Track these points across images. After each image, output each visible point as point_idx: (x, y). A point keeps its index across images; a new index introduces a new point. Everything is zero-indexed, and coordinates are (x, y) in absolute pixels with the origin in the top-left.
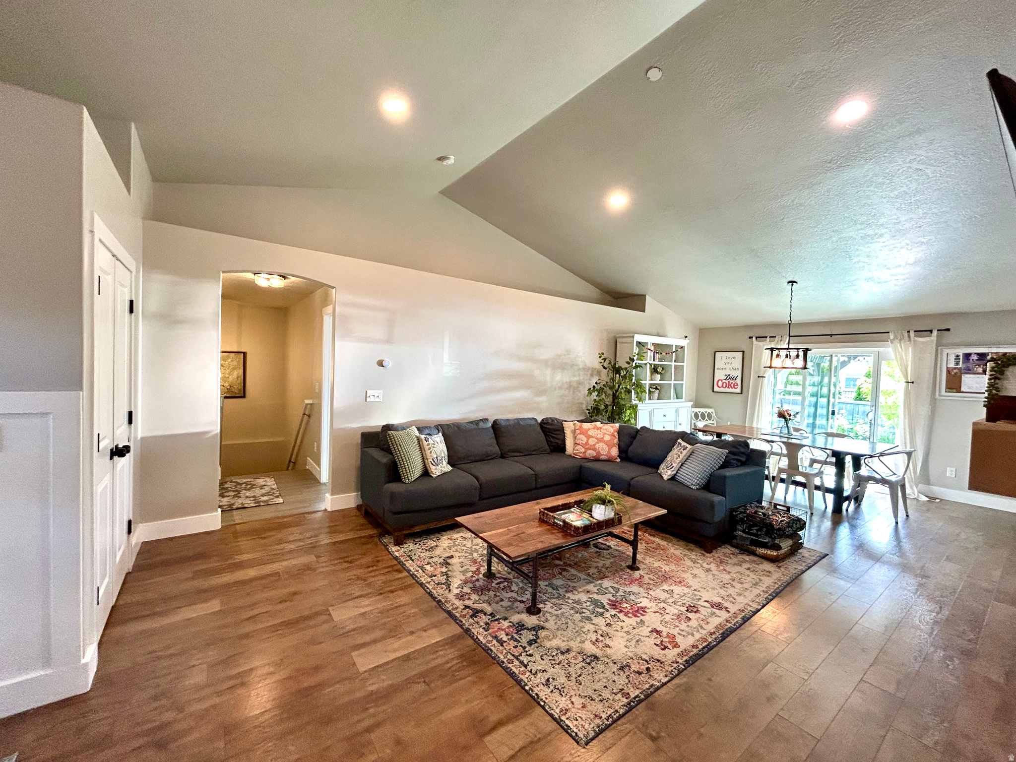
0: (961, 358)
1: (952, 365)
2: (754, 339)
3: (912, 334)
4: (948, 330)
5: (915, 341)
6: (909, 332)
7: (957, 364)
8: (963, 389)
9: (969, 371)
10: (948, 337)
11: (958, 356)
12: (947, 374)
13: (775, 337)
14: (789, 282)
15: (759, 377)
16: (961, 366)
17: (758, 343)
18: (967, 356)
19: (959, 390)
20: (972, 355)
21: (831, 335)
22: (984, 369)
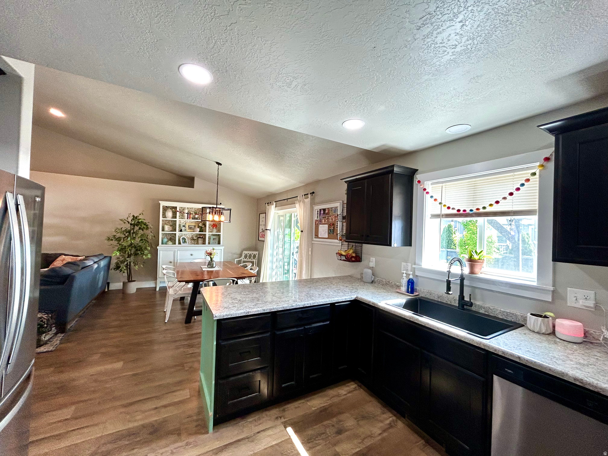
0: (319, 212)
1: (316, 218)
2: (266, 204)
3: (303, 196)
4: (313, 193)
5: (304, 202)
7: (318, 217)
9: (321, 222)
10: (316, 198)
12: (315, 225)
13: (271, 203)
16: (319, 219)
18: (321, 210)
19: (318, 237)
21: (287, 200)
22: (325, 221)
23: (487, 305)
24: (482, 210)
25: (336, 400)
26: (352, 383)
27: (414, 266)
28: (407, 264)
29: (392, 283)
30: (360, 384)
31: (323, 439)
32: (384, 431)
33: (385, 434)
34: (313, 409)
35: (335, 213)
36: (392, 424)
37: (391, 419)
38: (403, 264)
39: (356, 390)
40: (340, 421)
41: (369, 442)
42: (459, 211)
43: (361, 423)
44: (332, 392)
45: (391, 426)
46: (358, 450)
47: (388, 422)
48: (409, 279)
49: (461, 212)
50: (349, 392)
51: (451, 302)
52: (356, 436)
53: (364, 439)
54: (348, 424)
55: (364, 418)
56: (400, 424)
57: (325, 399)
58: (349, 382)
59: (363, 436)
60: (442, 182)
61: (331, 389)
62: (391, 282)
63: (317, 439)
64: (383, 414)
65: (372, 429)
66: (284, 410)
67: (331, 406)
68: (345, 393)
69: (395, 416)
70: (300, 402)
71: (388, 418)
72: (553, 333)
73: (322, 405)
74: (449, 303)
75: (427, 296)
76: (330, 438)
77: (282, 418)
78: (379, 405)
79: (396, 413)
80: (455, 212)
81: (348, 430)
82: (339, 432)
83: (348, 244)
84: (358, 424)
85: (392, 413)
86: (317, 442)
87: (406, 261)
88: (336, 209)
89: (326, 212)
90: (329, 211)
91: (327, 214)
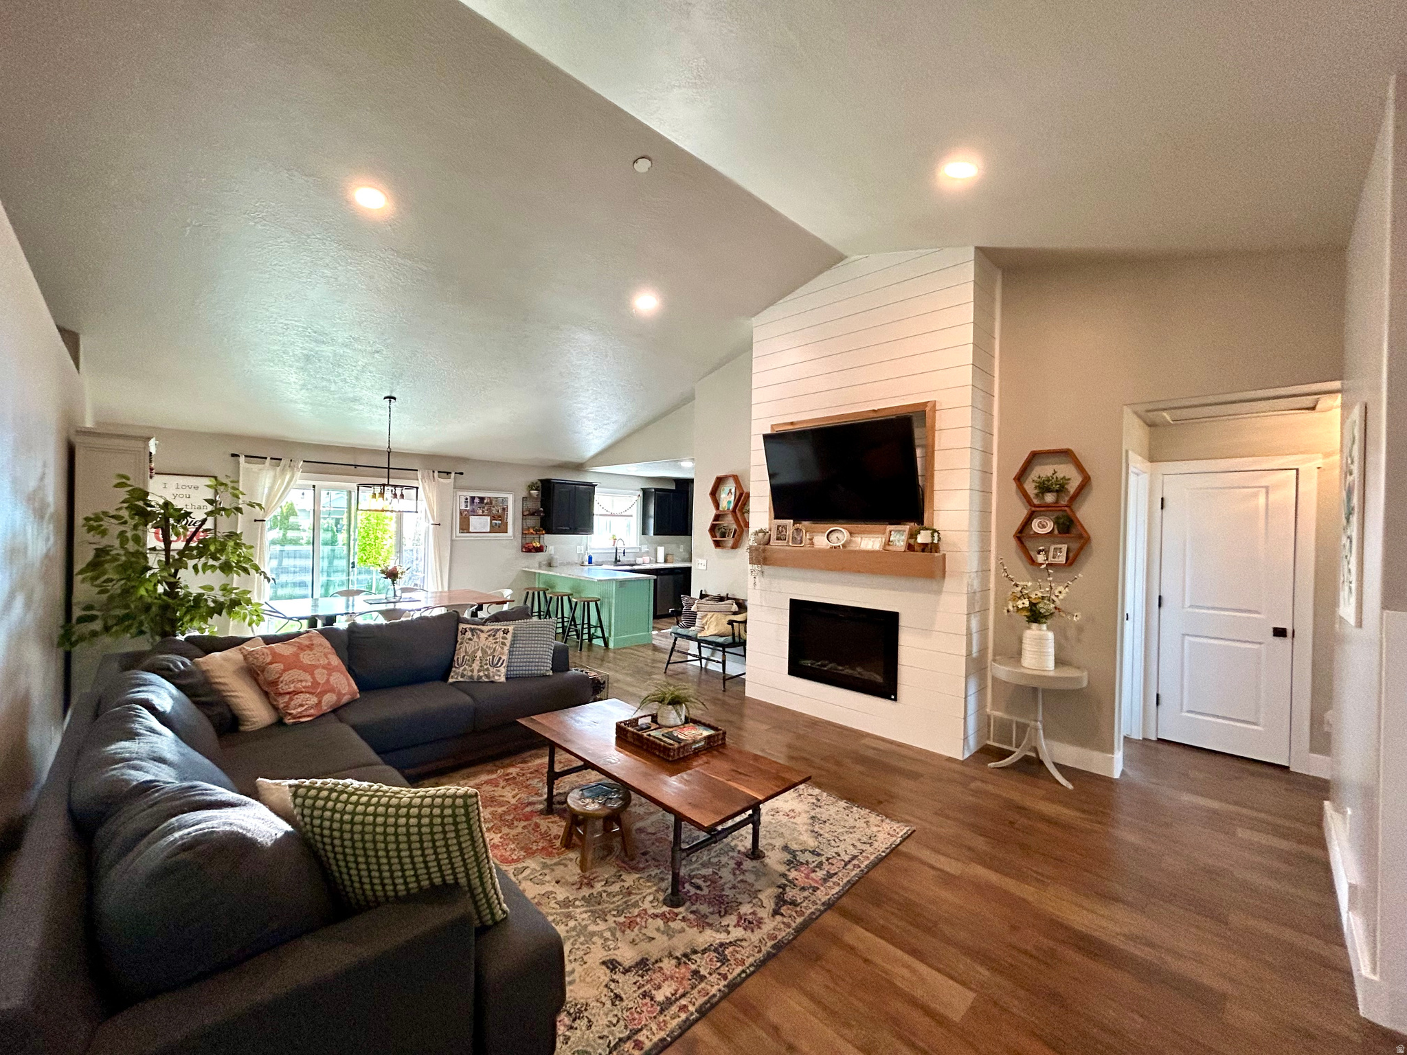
1: (463, 507)
2: (242, 459)
3: (436, 474)
4: (462, 474)
5: (438, 481)
6: (433, 471)
7: (466, 506)
8: (471, 530)
9: (474, 513)
10: (463, 480)
11: (467, 499)
12: (460, 516)
13: (281, 459)
14: (385, 398)
15: (255, 521)
17: (248, 465)
18: (473, 498)
20: (476, 499)
21: (356, 466)
22: (483, 512)
35: (503, 504)
87: (580, 545)
88: (504, 500)
89: (485, 501)
90: (491, 501)
91: (487, 503)
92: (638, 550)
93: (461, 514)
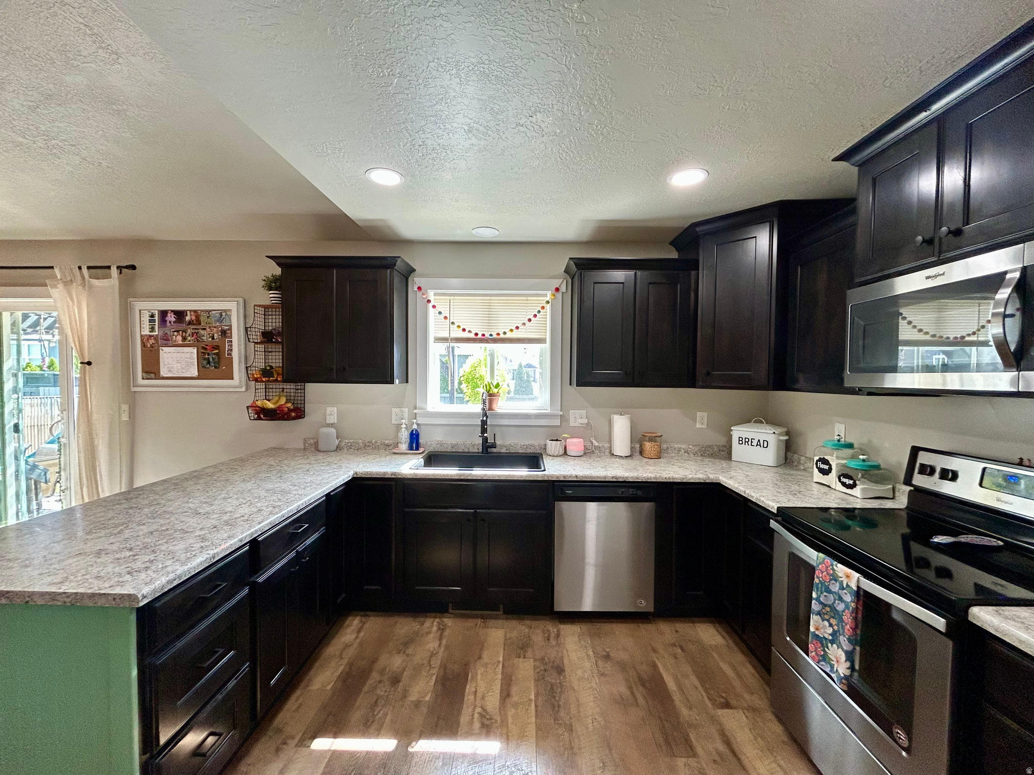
0: (156, 318)
1: (146, 332)
3: (85, 270)
4: (132, 267)
5: (91, 287)
6: (80, 268)
7: (152, 329)
8: (164, 372)
9: (167, 341)
10: (135, 281)
11: (152, 316)
12: (142, 349)
16: (157, 333)
18: (163, 314)
19: (158, 376)
20: (169, 315)
22: (184, 339)
23: (508, 443)
24: (502, 336)
25: (351, 652)
26: (350, 618)
27: (415, 411)
28: (401, 411)
29: (376, 442)
30: (362, 613)
31: (384, 706)
32: (441, 638)
33: (444, 642)
34: (329, 687)
35: (221, 322)
36: (442, 627)
37: (435, 623)
38: (395, 410)
39: (364, 623)
40: (384, 669)
41: (436, 662)
42: (476, 334)
43: (409, 651)
44: (333, 648)
45: (442, 630)
46: (434, 678)
47: (435, 628)
48: (413, 431)
49: (480, 336)
50: (359, 632)
51: (468, 449)
52: (418, 669)
53: (429, 662)
54: (396, 665)
55: (406, 644)
56: (448, 621)
57: (333, 664)
58: (344, 621)
59: (425, 662)
60: (450, 295)
61: (328, 644)
62: (374, 441)
63: (376, 713)
64: (423, 625)
65: (427, 647)
66: (279, 731)
67: (350, 665)
68: (354, 636)
69: (435, 617)
70: (293, 698)
71: (431, 624)
72: (565, 453)
73: (337, 674)
74: (466, 451)
75: (436, 450)
76: (392, 696)
77: (289, 741)
78: (411, 619)
79: (433, 614)
80: (472, 335)
81: (404, 669)
82: (395, 680)
83: (265, 388)
84: (408, 655)
85: (430, 617)
86: (380, 715)
87: (400, 406)
88: (223, 315)
89: (188, 318)
90: (198, 317)
91: (190, 323)
92: (557, 422)
93: (144, 345)
